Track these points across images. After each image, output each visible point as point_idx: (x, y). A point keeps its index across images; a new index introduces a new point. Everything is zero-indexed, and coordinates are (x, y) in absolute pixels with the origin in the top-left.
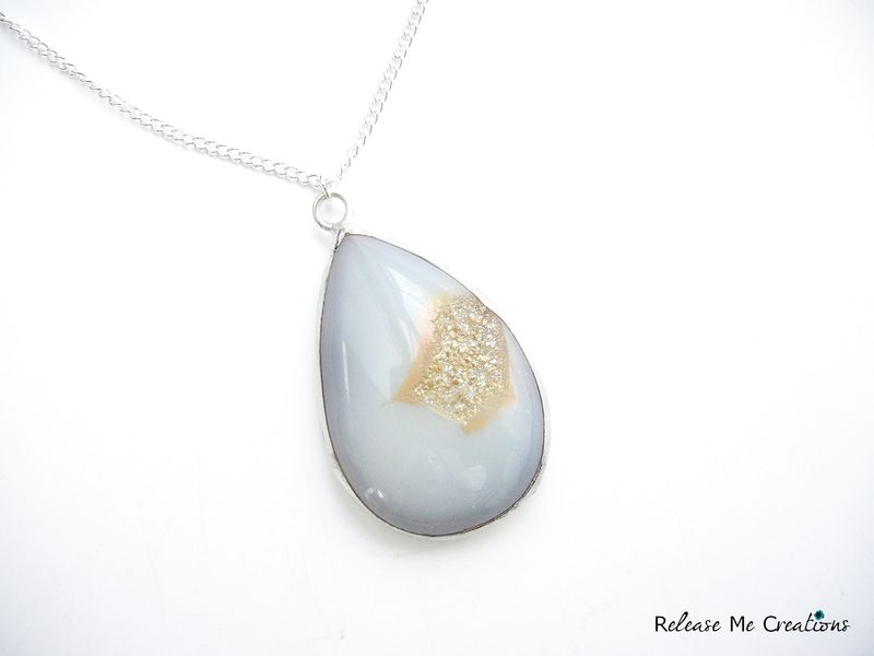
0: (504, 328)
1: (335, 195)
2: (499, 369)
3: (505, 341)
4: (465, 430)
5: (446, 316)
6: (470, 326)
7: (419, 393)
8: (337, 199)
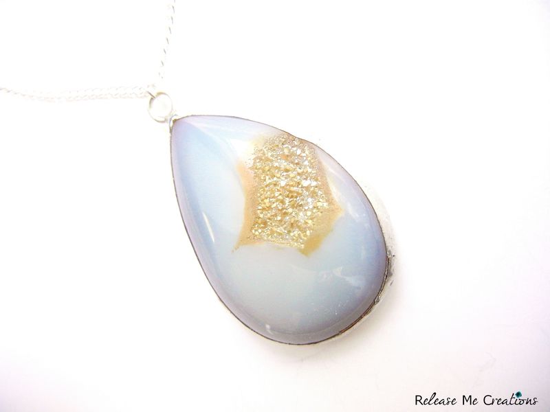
0: (318, 151)
1: (159, 94)
2: (320, 189)
3: (320, 163)
4: (305, 252)
5: (261, 159)
6: (286, 160)
7: (257, 233)
8: (162, 96)
